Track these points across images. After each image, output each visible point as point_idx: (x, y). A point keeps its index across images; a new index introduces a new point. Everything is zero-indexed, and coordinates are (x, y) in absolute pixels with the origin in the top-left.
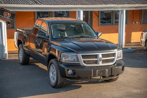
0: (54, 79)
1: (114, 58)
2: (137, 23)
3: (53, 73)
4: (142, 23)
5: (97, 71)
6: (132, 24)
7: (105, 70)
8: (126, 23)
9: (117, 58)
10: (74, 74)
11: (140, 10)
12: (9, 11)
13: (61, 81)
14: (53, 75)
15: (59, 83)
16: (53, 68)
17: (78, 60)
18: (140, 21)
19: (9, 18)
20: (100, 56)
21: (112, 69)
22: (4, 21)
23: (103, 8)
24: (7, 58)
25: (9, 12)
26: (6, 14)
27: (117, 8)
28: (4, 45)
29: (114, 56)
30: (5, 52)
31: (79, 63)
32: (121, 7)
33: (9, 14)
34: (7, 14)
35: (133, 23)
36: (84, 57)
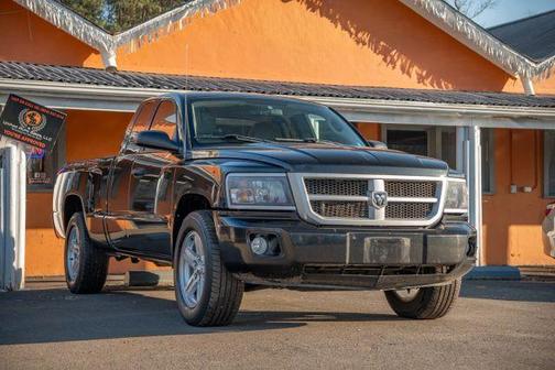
0: (195, 293)
1: (434, 200)
2: (528, 189)
3: (192, 270)
4: (546, 192)
5: (368, 240)
6: (510, 192)
7: (398, 241)
8: (486, 188)
9: (445, 207)
10: (277, 251)
11: (535, 130)
12: (41, 107)
13: (223, 288)
14: (193, 277)
15: (214, 296)
16: (194, 249)
17: (290, 199)
18: (538, 182)
19: (38, 132)
20: (380, 186)
21: (425, 238)
22: (20, 144)
23: (393, 115)
24: (22, 287)
25: (41, 110)
26: (28, 120)
27: (448, 115)
28: (14, 235)
29: (433, 196)
30: (15, 264)
31: (294, 208)
32: (465, 115)
33: (38, 118)
34: (31, 116)
35: (514, 189)
36: (313, 185)
